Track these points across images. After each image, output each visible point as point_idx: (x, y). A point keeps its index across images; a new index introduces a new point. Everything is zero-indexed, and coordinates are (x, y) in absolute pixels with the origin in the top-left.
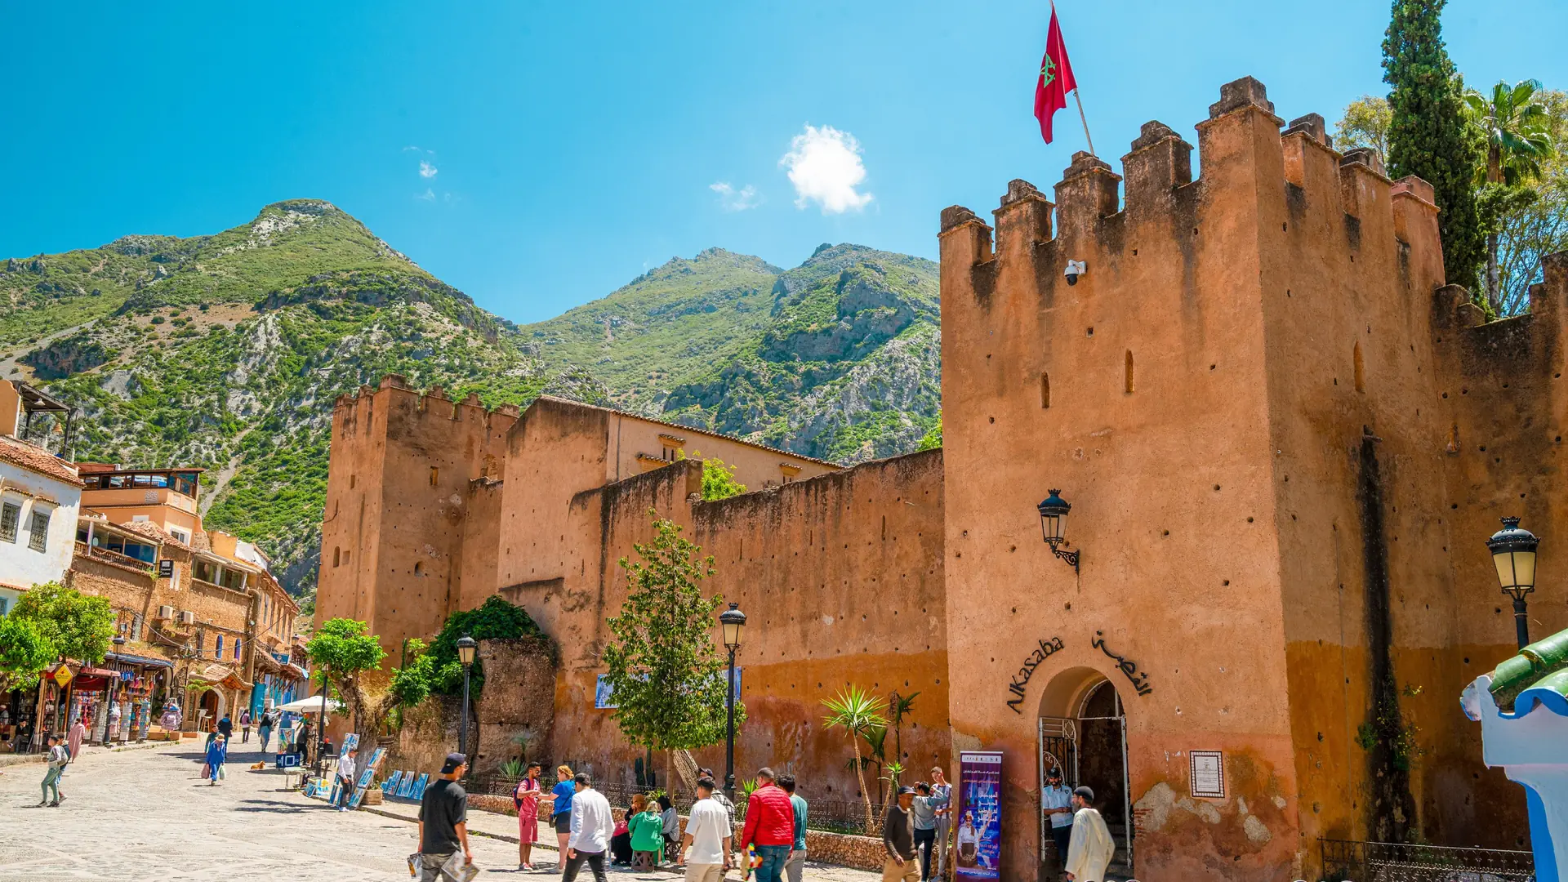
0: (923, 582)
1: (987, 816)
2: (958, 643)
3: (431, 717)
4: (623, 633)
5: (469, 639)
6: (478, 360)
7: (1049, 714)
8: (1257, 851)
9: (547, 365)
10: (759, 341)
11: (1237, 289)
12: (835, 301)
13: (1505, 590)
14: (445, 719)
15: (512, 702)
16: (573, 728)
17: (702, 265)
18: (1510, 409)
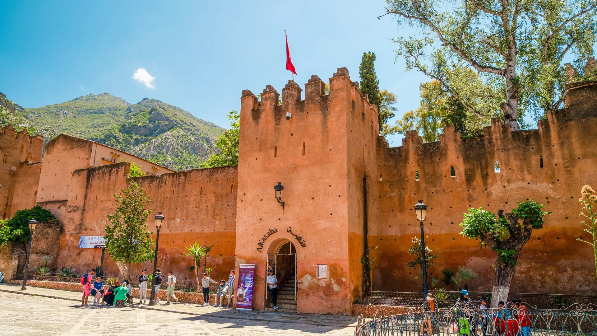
0: (214, 209)
1: (248, 285)
2: (240, 229)
3: (6, 250)
4: (114, 221)
5: (34, 220)
6: (7, 118)
7: (270, 253)
8: (337, 294)
9: (35, 124)
10: (120, 126)
11: (339, 128)
12: (148, 117)
13: (418, 220)
14: (13, 251)
15: (43, 245)
16: (68, 255)
17: (100, 98)
18: (396, 171)
